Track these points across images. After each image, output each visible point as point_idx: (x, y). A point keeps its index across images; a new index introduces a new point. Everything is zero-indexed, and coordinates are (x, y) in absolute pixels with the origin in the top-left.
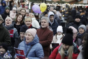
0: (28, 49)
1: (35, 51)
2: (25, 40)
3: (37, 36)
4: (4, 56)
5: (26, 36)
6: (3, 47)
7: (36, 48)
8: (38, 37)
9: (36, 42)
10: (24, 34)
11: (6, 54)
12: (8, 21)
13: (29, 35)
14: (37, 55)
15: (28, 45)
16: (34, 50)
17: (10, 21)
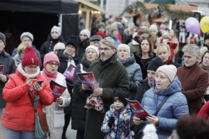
0: (159, 102)
1: (172, 107)
2: (155, 85)
3: (177, 78)
4: (121, 116)
5: (157, 79)
6: (119, 99)
7: (174, 101)
8: (179, 81)
9: (174, 91)
10: (153, 73)
11: (124, 112)
12: (122, 52)
13: (162, 77)
14: (175, 114)
15: (160, 95)
16: (170, 104)
17: (125, 53)
